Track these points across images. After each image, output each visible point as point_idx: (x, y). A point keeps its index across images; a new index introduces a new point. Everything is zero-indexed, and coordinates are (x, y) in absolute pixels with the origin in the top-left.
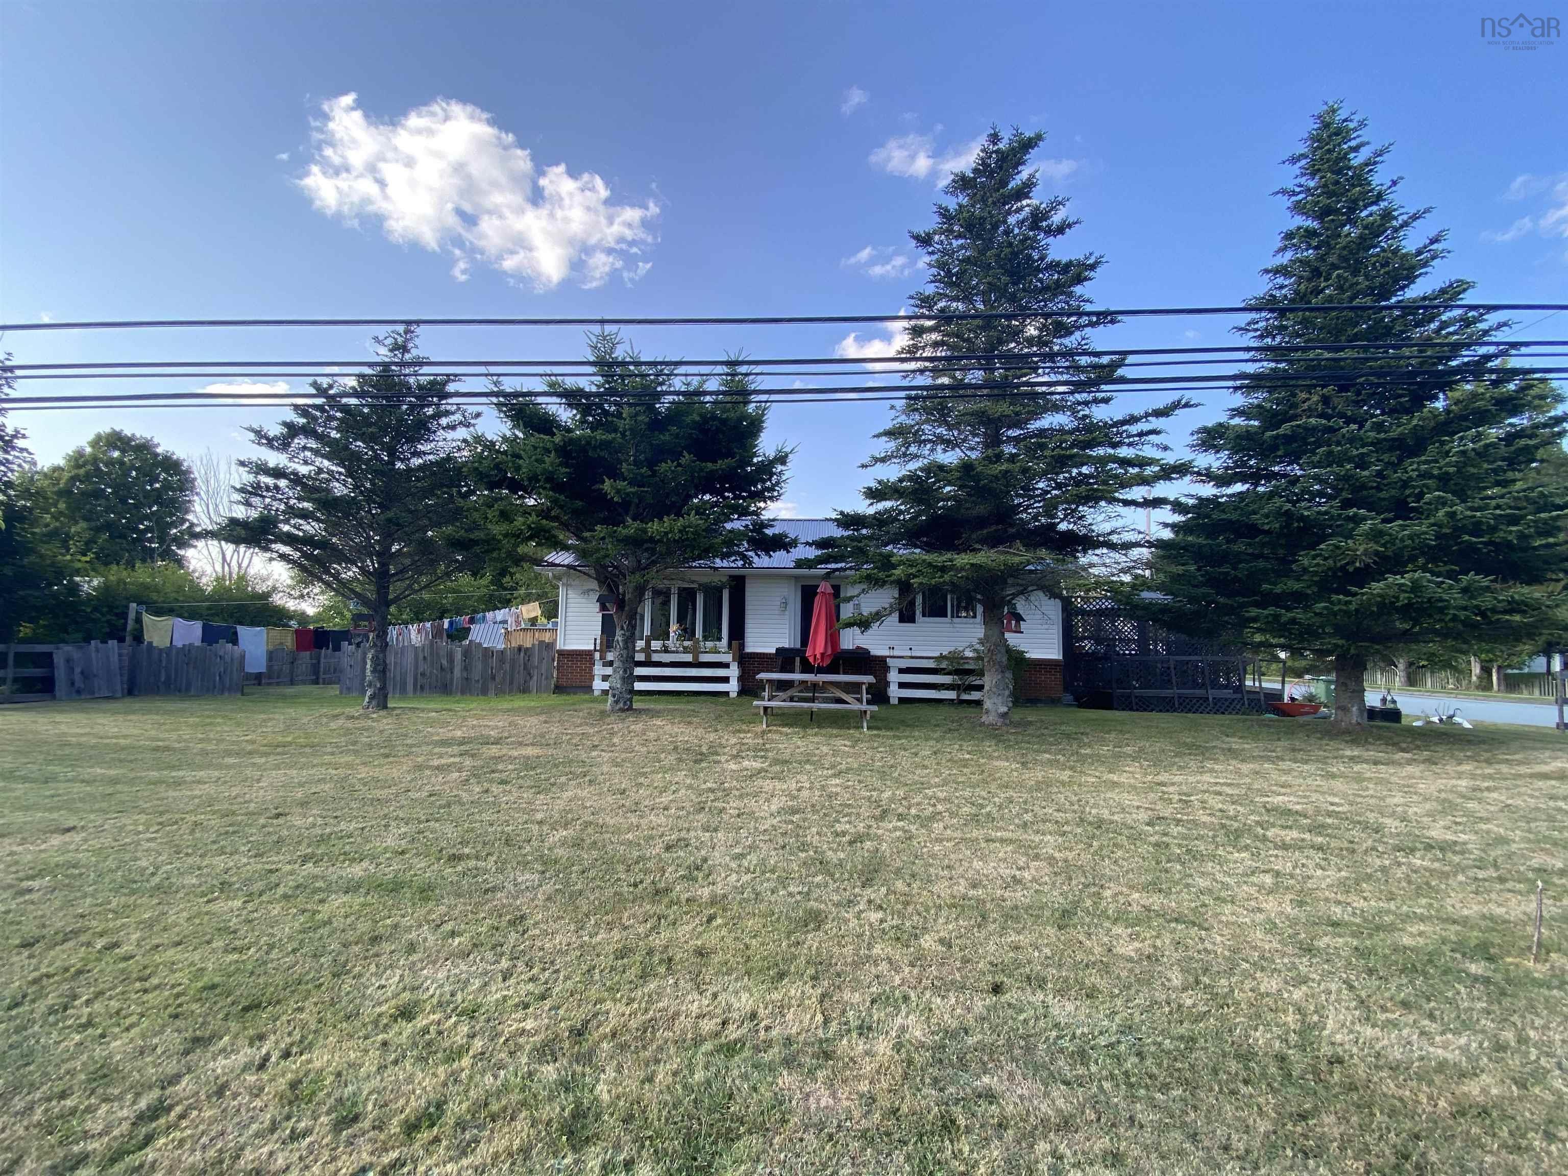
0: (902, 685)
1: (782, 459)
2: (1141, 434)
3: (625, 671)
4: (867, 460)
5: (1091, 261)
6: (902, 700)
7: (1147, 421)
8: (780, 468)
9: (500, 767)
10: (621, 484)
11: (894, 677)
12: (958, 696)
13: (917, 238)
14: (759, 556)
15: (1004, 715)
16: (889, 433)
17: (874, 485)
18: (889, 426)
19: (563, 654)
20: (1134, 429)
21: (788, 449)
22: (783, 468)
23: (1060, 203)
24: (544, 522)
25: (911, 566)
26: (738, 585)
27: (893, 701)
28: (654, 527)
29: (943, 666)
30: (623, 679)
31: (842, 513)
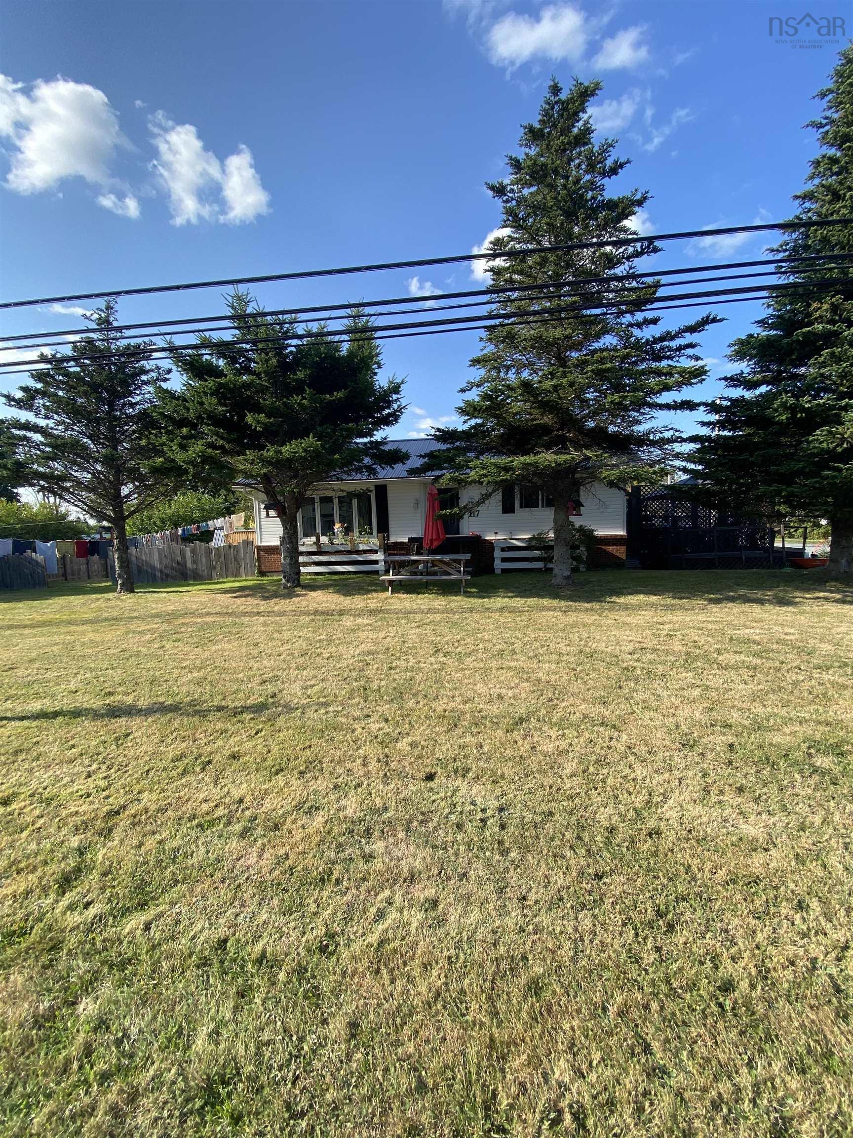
0: (504, 560)
1: (396, 389)
2: (680, 348)
3: (291, 559)
4: (464, 385)
5: (638, 197)
6: (504, 571)
7: (683, 337)
8: (395, 397)
9: (182, 630)
10: (262, 417)
11: (498, 554)
12: (545, 566)
13: (492, 188)
14: (383, 468)
15: (568, 577)
16: (476, 362)
17: (462, 405)
18: (478, 354)
19: (259, 549)
20: (674, 344)
21: (399, 381)
22: (399, 396)
23: (611, 146)
24: (210, 450)
25: (483, 468)
26: (382, 491)
27: (498, 572)
28: (287, 450)
29: (533, 544)
30: (290, 564)
31: (439, 430)
